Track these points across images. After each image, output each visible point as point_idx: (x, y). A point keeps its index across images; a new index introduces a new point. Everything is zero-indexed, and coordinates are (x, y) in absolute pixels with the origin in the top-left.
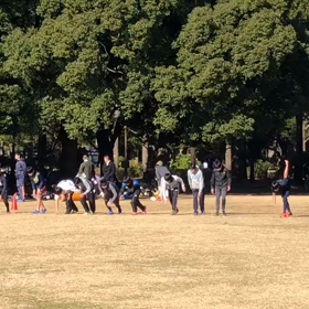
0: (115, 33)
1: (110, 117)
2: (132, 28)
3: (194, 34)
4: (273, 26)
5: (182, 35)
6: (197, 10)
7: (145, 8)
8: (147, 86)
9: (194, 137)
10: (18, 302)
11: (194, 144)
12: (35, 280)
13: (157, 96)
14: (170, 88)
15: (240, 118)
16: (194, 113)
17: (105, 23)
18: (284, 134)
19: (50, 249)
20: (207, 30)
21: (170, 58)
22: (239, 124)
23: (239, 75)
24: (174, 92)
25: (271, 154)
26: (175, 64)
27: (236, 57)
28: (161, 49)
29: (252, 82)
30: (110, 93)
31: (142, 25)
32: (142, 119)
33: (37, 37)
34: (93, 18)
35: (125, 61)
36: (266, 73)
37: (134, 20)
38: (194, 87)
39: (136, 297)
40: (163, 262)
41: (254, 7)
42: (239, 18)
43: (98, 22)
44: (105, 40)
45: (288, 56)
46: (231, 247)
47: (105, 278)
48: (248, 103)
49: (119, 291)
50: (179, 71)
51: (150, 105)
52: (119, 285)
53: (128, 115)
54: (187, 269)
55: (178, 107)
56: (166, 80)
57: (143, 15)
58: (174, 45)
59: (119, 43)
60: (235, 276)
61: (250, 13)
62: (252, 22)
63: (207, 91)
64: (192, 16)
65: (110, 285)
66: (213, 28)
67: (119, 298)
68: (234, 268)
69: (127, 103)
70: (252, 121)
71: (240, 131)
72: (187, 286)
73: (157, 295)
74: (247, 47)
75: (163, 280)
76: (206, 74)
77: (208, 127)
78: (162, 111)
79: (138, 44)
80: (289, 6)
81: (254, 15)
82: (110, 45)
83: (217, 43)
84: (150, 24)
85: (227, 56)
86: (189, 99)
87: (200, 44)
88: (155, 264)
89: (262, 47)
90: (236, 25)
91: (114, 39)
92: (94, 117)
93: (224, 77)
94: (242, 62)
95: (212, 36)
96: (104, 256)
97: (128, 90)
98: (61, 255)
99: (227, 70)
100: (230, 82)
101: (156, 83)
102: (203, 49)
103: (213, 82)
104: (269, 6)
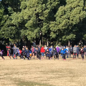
0: (40, 13)
1: (39, 34)
2: (44, 12)
3: (60, 13)
4: (80, 11)
5: (57, 13)
6: (61, 7)
8: (48, 27)
10: (16, 82)
11: (60, 41)
12: (20, 76)
13: (51, 29)
14: (54, 27)
15: (72, 35)
16: (60, 33)
17: (37, 11)
18: (83, 39)
19: (24, 68)
20: (63, 12)
21: (54, 19)
22: (72, 36)
23: (72, 23)
24: (55, 28)
25: (80, 44)
26: (55, 21)
27: (71, 19)
28: (52, 17)
29: (75, 25)
30: (39, 28)
31: (47, 11)
32: (47, 35)
33: (20, 14)
34: (34, 9)
35: (43, 20)
36: (79, 23)
37: (45, 10)
38: (60, 27)
39: (46, 80)
40: (53, 72)
41: (75, 6)
42: (71, 9)
43: (36, 10)
44: (37, 15)
46: (70, 68)
47: (38, 76)
48: (74, 30)
49: (42, 79)
50: (56, 23)
52: (41, 77)
53: (44, 34)
54: (59, 73)
55: (56, 32)
56: (53, 25)
57: (47, 8)
58: (55, 16)
60: (71, 75)
61: (74, 8)
62: (75, 10)
63: (64, 28)
64: (60, 9)
65: (39, 77)
66: (65, 11)
67: (42, 81)
68: (71, 73)
69: (43, 31)
70: (75, 35)
71: (72, 38)
72: (59, 77)
73: (51, 80)
74: (74, 16)
75: (53, 76)
76: (63, 23)
77: (64, 37)
78: (52, 33)
79: (46, 16)
80: (84, 6)
81: (76, 8)
82: (39, 16)
83: (66, 16)
84: (49, 11)
85: (69, 19)
86: (59, 30)
87: (62, 16)
88: (51, 72)
89: (78, 16)
90: (71, 11)
91: (40, 15)
92: (35, 35)
93: (68, 24)
94: (72, 20)
95: (65, 14)
96: (38, 70)
98: (27, 70)
99: (69, 22)
100: (70, 25)
101: (50, 26)
103: (65, 25)
104: (79, 6)
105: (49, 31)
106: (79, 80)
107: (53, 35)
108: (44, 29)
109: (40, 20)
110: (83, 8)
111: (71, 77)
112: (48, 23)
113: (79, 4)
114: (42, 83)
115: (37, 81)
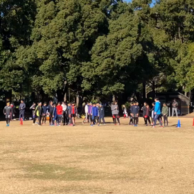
0: (64, 48)
1: (63, 84)
2: (72, 46)
3: (99, 48)
4: (133, 44)
5: (93, 48)
6: (99, 37)
7: (78, 37)
8: (78, 70)
9: (99, 92)
10: (23, 165)
11: (99, 95)
12: (31, 155)
13: (82, 75)
14: (88, 71)
15: (118, 84)
16: (98, 82)
17: (60, 43)
18: (138, 91)
19: (37, 141)
20: (104, 46)
21: (88, 58)
22: (118, 87)
23: (118, 65)
25: (132, 99)
26: (90, 61)
27: (117, 58)
28: (84, 54)
29: (123, 69)
30: (62, 74)
31: (76, 44)
32: (76, 85)
33: (31, 50)
34: (54, 41)
35: (69, 60)
36: (129, 64)
37: (72, 42)
38: (98, 71)
39: (75, 162)
40: (86, 146)
41: (124, 36)
42: (118, 41)
43: (57, 43)
44: (60, 51)
45: (139, 57)
46: (116, 140)
47: (62, 154)
48: (122, 77)
49: (67, 159)
50: (92, 64)
51: (80, 79)
52: (68, 157)
53: (70, 83)
54: (97, 149)
55: (92, 79)
56: (86, 68)
57: (77, 40)
58: (90, 52)
59: (66, 52)
60: (117, 152)
61: (122, 39)
62: (123, 42)
63: (104, 72)
64: (98, 40)
65: (63, 157)
66: (106, 45)
67: (67, 162)
68: (117, 149)
70: (123, 85)
72: (97, 157)
73: (84, 161)
74: (122, 53)
76: (103, 65)
77: (104, 88)
78: (84, 81)
79: (74, 52)
80: (139, 36)
81: (124, 40)
82: (62, 53)
83: (108, 52)
84: (79, 44)
85: (113, 57)
86: (96, 76)
87: (101, 52)
88: (82, 148)
89: (128, 53)
90: (116, 44)
91: (64, 50)
92: (55, 84)
93: (112, 66)
94: (119, 60)
95: (106, 48)
96: (61, 144)
97: (70, 72)
98: (42, 144)
99: (113, 63)
100: (114, 68)
101: (82, 69)
102: (102, 54)
103: (107, 69)
104: (130, 36)
106: (130, 160)
107: (86, 86)
108: (71, 75)
109: (64, 60)
110: (138, 39)
111: (117, 155)
112: (77, 65)
113: (131, 33)
114: (69, 166)
115: (58, 164)
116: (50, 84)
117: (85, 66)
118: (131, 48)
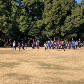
1: (54, 34)
2: (57, 20)
3: (67, 20)
4: (80, 19)
5: (65, 21)
6: (68, 16)
7: (60, 16)
8: (60, 29)
9: (67, 37)
10: (40, 63)
11: (67, 38)
12: (42, 60)
13: (61, 30)
14: (63, 29)
15: (75, 34)
16: (67, 33)
17: (53, 19)
18: (82, 37)
19: (44, 55)
20: (69, 20)
21: (63, 24)
23: (75, 27)
24: (64, 30)
25: (80, 40)
26: (64, 25)
27: (74, 24)
29: (77, 28)
30: (54, 30)
31: (59, 19)
32: (59, 34)
34: (51, 18)
35: (56, 25)
36: (79, 27)
37: (58, 18)
38: (67, 29)
39: (59, 63)
40: (63, 57)
41: (77, 16)
42: (75, 18)
43: (52, 18)
45: (83, 24)
46: (74, 55)
48: (76, 31)
50: (65, 26)
52: (56, 61)
53: (57, 34)
54: (67, 58)
55: (65, 32)
56: (63, 28)
58: (64, 22)
59: (55, 22)
61: (76, 17)
63: (70, 30)
64: (67, 17)
65: (54, 61)
66: (70, 19)
67: (56, 63)
68: (74, 58)
69: (57, 32)
70: (77, 34)
71: (75, 36)
72: (67, 61)
73: (62, 63)
74: (76, 22)
75: (63, 60)
76: (69, 27)
77: (69, 35)
78: (62, 33)
79: (58, 22)
80: (83, 16)
81: (77, 17)
82: (54, 22)
83: (71, 22)
84: (60, 19)
85: (73, 24)
87: (68, 22)
88: (61, 58)
89: (79, 22)
90: (74, 19)
91: (54, 21)
92: (51, 34)
93: (72, 27)
94: (75, 25)
95: (70, 21)
96: (53, 56)
97: (56, 29)
98: (46, 56)
99: (73, 26)
100: (73, 28)
101: (61, 28)
102: (69, 23)
103: (70, 28)
104: (80, 16)
105: (60, 32)
107: (63, 34)
108: (57, 30)
109: (54, 25)
110: (82, 17)
111: (74, 61)
112: (59, 27)
113: (80, 14)
114: (56, 65)
115: (53, 64)
116: (49, 34)
117: (62, 27)
118: (80, 20)
